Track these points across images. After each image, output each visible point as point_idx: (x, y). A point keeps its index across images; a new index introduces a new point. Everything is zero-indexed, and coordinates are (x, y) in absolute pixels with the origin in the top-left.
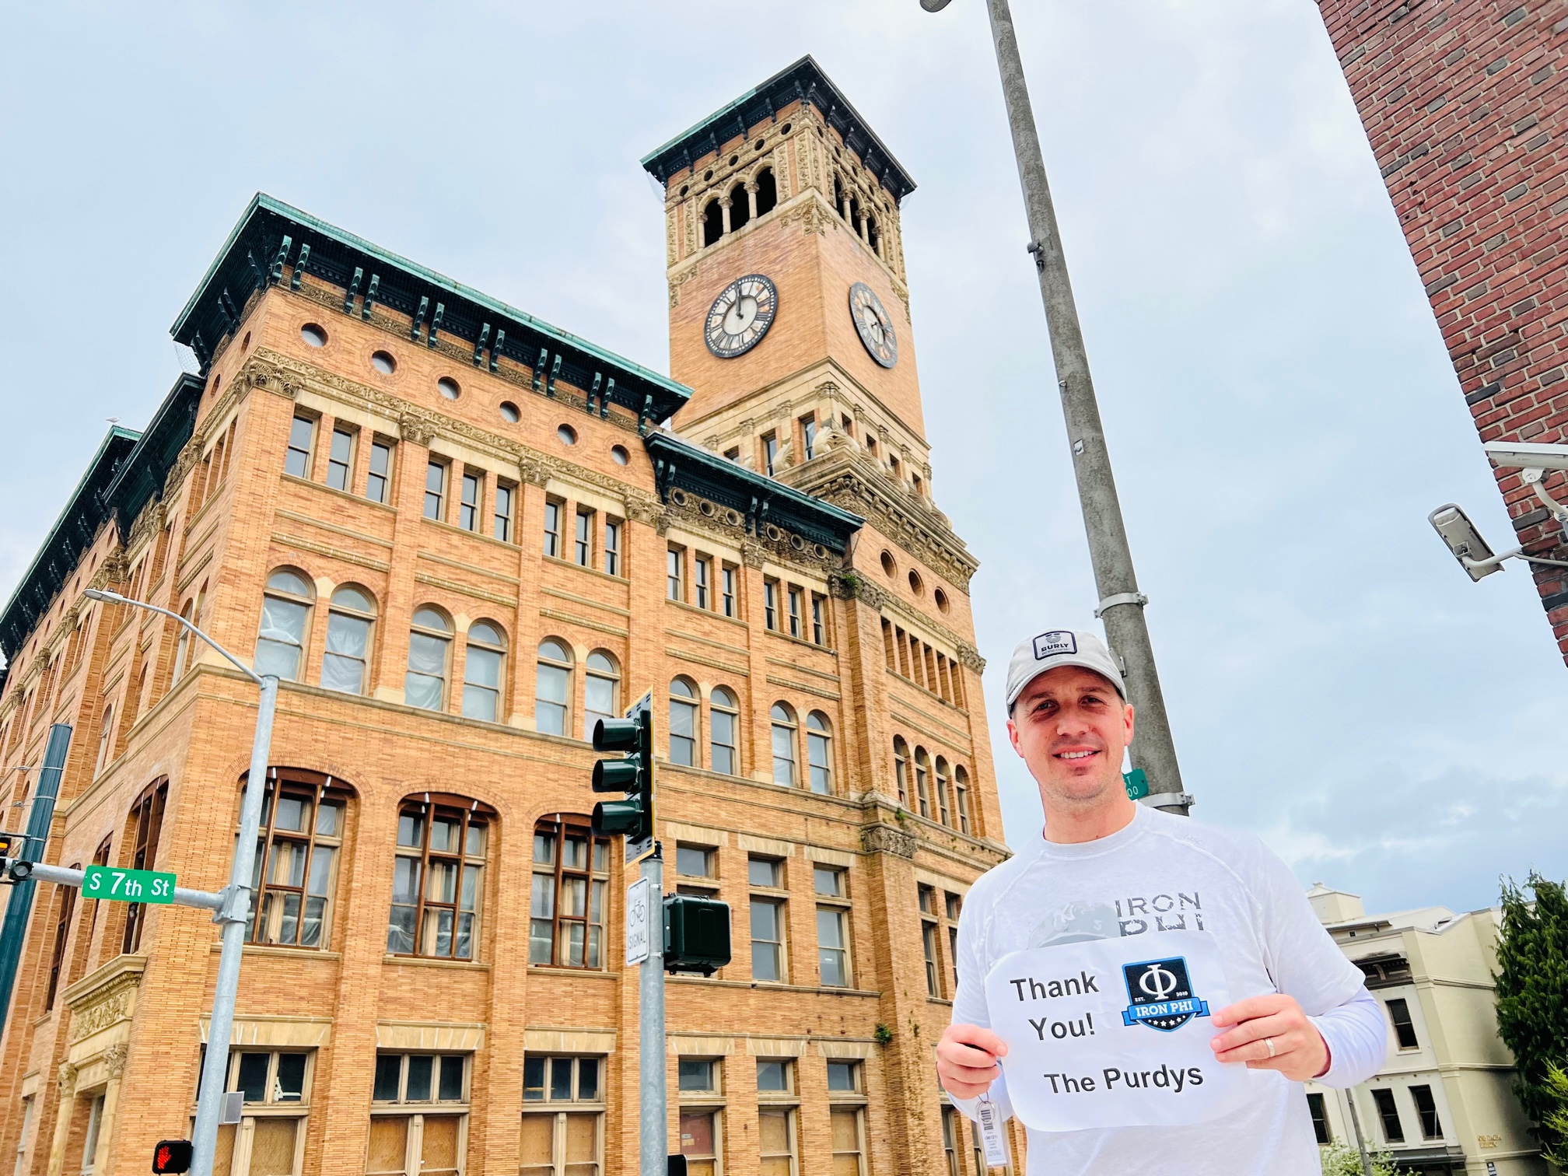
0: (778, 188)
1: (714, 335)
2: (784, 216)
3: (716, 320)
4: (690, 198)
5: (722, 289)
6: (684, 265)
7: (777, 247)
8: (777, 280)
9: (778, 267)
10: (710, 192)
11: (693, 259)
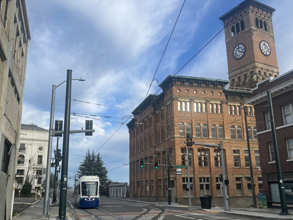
0: (245, 25)
1: (235, 55)
2: (246, 31)
3: (235, 52)
4: (228, 26)
5: (236, 45)
6: (228, 40)
7: (245, 38)
8: (245, 44)
9: (245, 42)
10: (232, 25)
11: (230, 39)
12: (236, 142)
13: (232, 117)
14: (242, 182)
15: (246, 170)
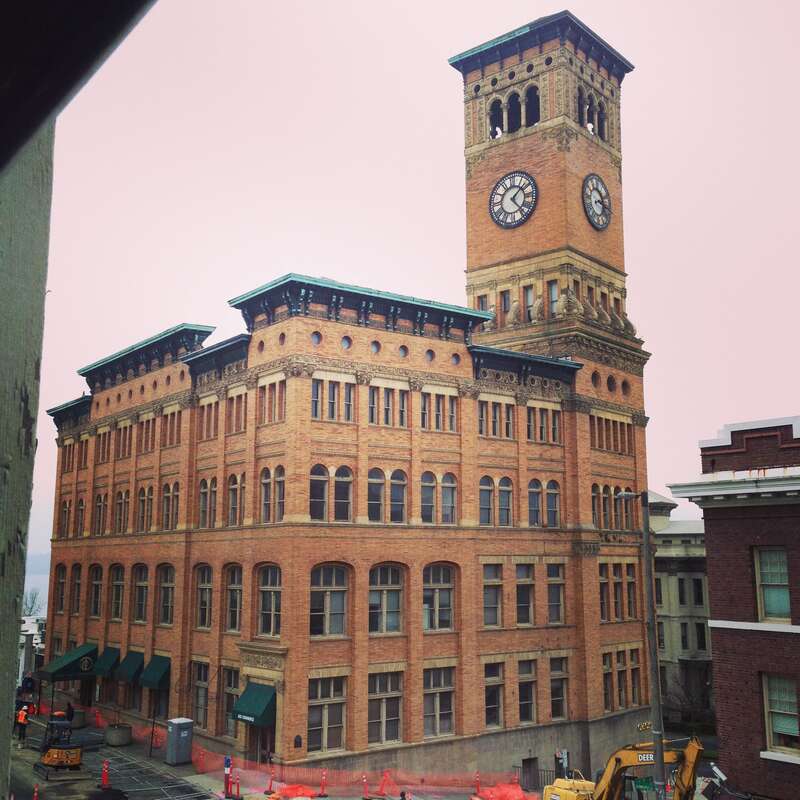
0: (541, 109)
1: (496, 209)
2: (544, 131)
3: (497, 199)
4: (480, 97)
5: (501, 175)
6: (476, 148)
7: (539, 154)
8: (538, 179)
9: (538, 170)
10: (494, 96)
11: (483, 147)
12: (493, 537)
13: (489, 445)
14: (504, 678)
15: (517, 636)
